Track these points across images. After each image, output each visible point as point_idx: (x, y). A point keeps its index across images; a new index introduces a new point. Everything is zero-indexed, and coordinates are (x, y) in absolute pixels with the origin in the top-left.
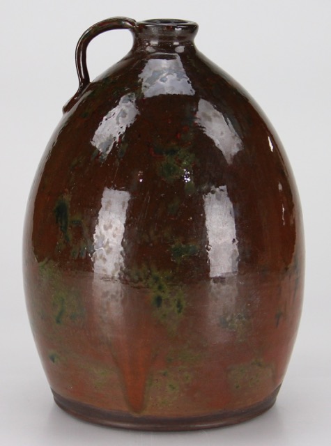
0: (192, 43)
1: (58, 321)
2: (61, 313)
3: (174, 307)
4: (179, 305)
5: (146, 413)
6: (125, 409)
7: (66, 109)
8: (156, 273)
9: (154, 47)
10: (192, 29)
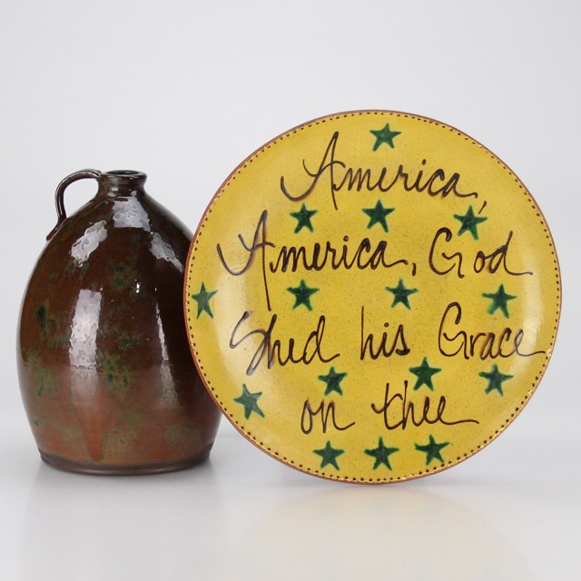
0: (142, 189)
1: (39, 394)
2: (41, 388)
3: (122, 382)
4: (125, 381)
5: (104, 461)
6: (88, 459)
7: (48, 238)
8: (109, 358)
9: (115, 192)
10: (143, 178)
